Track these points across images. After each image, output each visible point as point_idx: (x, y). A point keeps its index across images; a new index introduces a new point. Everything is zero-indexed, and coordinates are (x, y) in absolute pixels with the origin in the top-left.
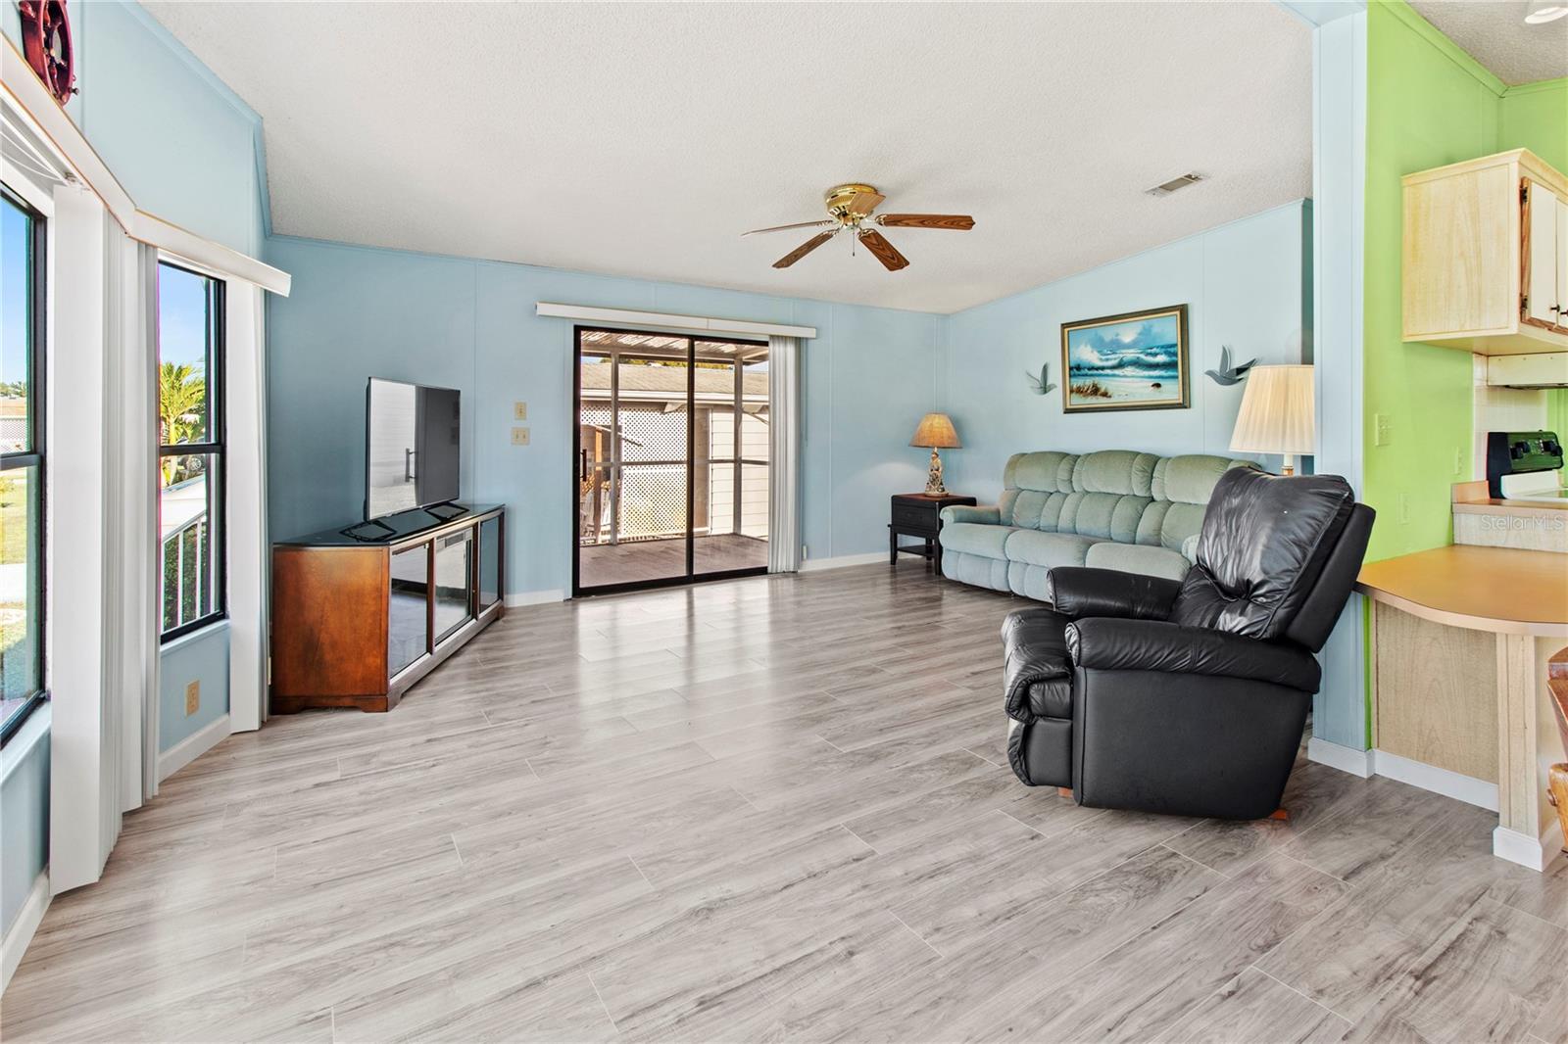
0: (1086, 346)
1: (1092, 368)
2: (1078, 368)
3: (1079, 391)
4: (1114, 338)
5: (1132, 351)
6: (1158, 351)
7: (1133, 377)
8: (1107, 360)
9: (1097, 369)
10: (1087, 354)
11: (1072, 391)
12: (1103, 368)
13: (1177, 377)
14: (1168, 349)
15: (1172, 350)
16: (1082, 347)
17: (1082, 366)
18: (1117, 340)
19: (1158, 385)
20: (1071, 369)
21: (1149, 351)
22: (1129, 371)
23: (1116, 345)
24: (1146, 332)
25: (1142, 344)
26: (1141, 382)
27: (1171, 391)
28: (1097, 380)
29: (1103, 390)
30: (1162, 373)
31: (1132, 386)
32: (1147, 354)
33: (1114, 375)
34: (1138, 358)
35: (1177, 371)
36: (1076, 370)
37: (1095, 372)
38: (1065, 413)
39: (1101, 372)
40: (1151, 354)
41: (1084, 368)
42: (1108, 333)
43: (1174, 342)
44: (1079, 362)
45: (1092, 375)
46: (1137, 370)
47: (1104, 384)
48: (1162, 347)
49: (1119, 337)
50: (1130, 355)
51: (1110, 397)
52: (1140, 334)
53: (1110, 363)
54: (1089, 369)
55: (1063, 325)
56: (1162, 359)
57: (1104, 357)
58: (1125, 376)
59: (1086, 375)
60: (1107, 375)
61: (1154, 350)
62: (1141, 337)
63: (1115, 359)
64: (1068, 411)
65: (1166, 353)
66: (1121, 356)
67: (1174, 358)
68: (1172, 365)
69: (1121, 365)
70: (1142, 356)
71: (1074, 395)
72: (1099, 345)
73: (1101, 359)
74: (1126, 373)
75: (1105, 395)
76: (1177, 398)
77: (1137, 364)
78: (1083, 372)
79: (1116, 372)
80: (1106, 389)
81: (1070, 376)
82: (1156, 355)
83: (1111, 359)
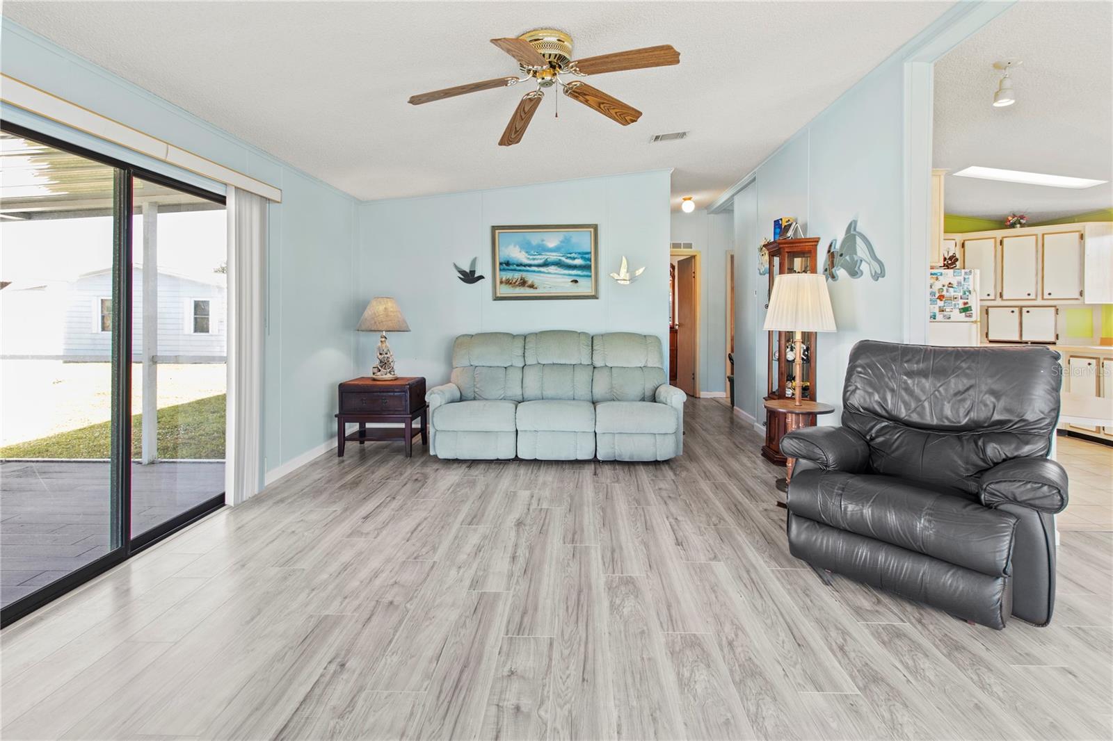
0: (515, 246)
1: (521, 265)
2: (508, 264)
3: (508, 282)
4: (540, 243)
5: (554, 254)
6: (576, 256)
7: (555, 274)
8: (534, 259)
9: (525, 266)
10: (516, 253)
11: (501, 282)
12: (530, 266)
13: (590, 276)
14: (584, 255)
15: (587, 256)
16: (511, 247)
17: (511, 261)
18: (543, 245)
19: (576, 281)
20: (501, 264)
21: (569, 255)
22: (552, 269)
23: (542, 249)
24: (566, 241)
25: (563, 250)
26: (563, 278)
27: (585, 287)
28: (524, 275)
29: (530, 283)
30: (579, 272)
31: (553, 280)
32: (568, 258)
33: (540, 272)
34: (560, 260)
35: (591, 272)
36: (506, 265)
37: (523, 268)
38: (495, 300)
39: (528, 268)
40: (570, 258)
41: (513, 264)
42: (535, 238)
43: (589, 251)
44: (508, 259)
45: (520, 271)
46: (559, 269)
47: (531, 278)
48: (579, 253)
49: (544, 242)
50: (553, 257)
51: (536, 288)
52: (561, 242)
53: (536, 262)
54: (518, 265)
55: (493, 227)
56: (578, 262)
57: (531, 257)
58: (549, 273)
59: (515, 270)
60: (534, 271)
61: (573, 255)
62: (563, 244)
63: (541, 259)
64: (497, 299)
65: (582, 258)
66: (546, 257)
67: (588, 262)
68: (588, 267)
69: (546, 264)
70: (563, 259)
71: (503, 285)
72: (527, 247)
73: (529, 258)
74: (550, 271)
75: (532, 286)
76: (590, 292)
77: (559, 264)
78: (511, 267)
79: (542, 269)
80: (532, 282)
81: (500, 270)
82: (574, 259)
83: (537, 259)
